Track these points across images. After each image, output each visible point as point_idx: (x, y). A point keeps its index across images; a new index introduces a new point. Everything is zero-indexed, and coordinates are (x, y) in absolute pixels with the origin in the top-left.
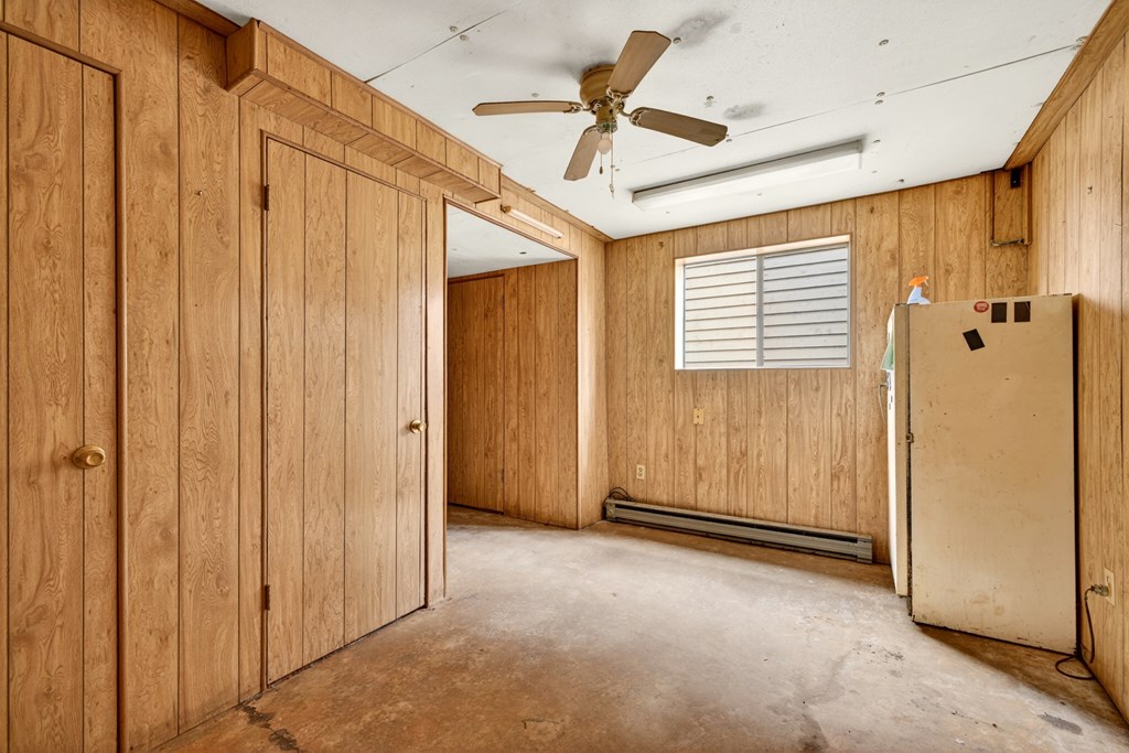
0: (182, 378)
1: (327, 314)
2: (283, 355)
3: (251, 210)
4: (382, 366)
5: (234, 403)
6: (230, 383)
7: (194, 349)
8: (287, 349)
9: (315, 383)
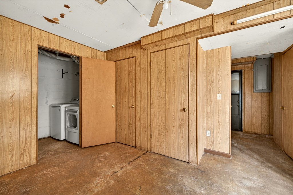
0: (141, 97)
1: (161, 83)
2: (154, 92)
3: (149, 67)
4: (174, 93)
5: (147, 101)
6: (146, 97)
7: (142, 92)
8: (154, 91)
9: (159, 97)
